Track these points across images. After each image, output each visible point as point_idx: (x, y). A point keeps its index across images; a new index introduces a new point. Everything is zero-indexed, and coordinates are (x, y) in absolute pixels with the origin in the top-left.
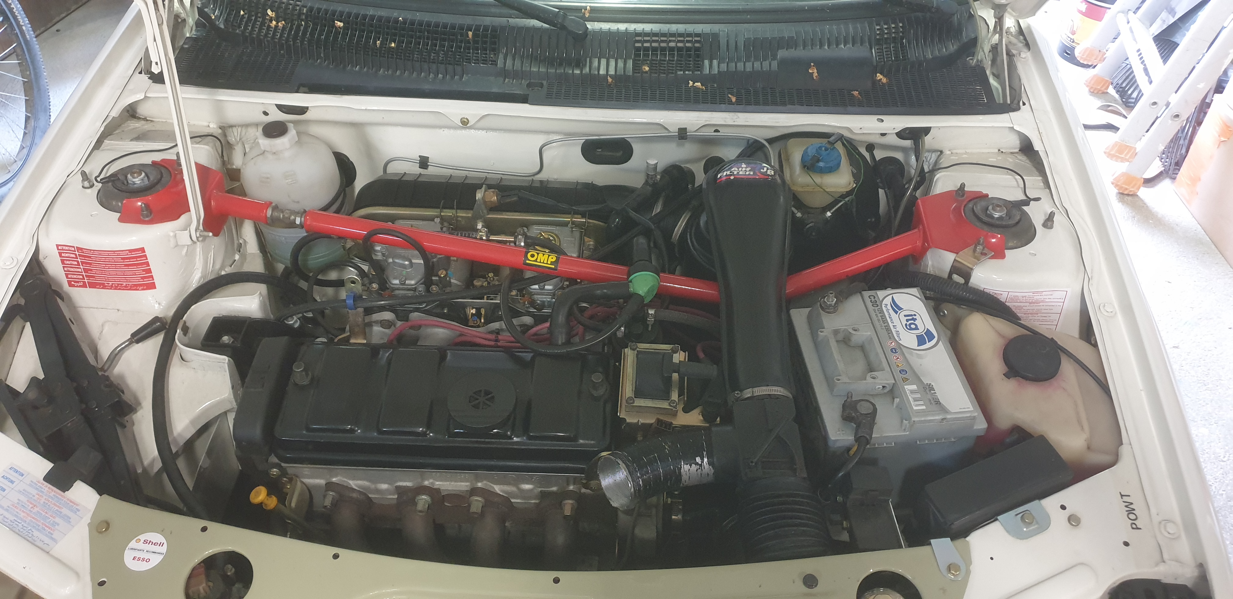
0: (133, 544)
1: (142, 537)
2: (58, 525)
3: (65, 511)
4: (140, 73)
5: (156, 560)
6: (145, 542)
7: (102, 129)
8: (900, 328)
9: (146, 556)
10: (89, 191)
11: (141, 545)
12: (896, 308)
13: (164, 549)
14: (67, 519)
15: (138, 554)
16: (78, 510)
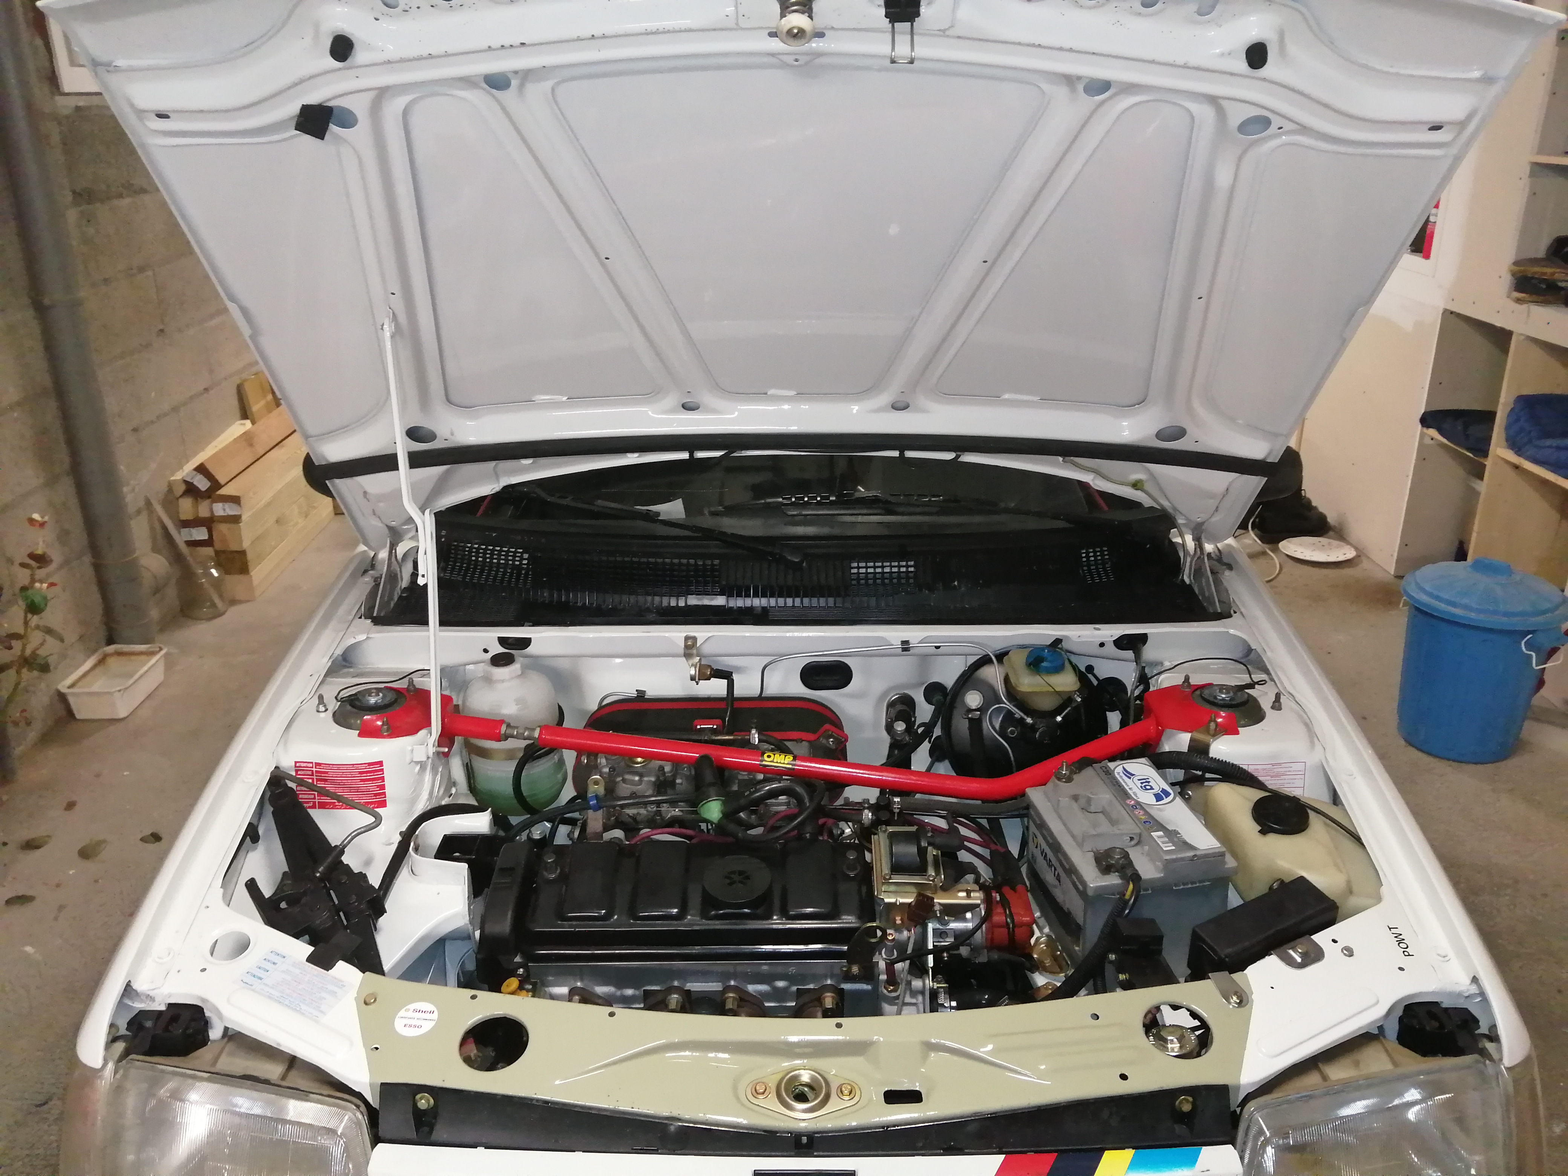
0: (402, 1013)
1: (412, 1006)
2: (325, 999)
3: (331, 987)
4: (360, 618)
5: (427, 1026)
6: (415, 1011)
7: (330, 664)
8: (1135, 789)
9: (418, 1023)
10: (322, 715)
11: (410, 1014)
12: (1130, 775)
13: (435, 1016)
14: (333, 993)
15: (409, 1022)
16: (344, 986)
